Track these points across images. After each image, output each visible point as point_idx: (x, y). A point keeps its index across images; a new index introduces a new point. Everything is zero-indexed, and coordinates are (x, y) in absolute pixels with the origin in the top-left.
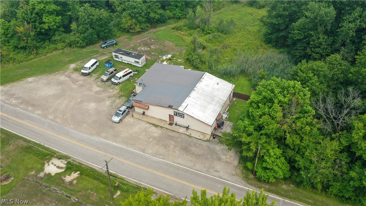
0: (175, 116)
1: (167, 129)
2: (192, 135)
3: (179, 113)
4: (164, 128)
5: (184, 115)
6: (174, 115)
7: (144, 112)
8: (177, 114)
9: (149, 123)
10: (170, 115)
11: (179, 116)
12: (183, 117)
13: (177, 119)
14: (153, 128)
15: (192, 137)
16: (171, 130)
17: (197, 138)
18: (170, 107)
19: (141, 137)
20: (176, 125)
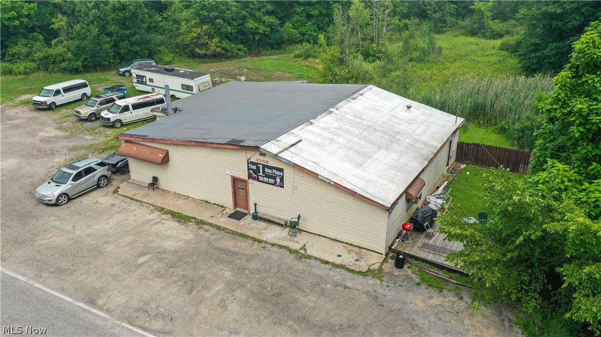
0: (251, 181)
1: (219, 228)
2: (310, 252)
3: (264, 166)
4: (210, 224)
5: (281, 170)
6: (250, 176)
7: (155, 179)
8: (257, 171)
9: (162, 209)
10: (235, 180)
11: (266, 179)
12: (278, 180)
13: (259, 193)
14: (171, 225)
15: (310, 257)
16: (233, 233)
17: (327, 263)
18: (236, 145)
19: (109, 248)
20: (256, 217)
